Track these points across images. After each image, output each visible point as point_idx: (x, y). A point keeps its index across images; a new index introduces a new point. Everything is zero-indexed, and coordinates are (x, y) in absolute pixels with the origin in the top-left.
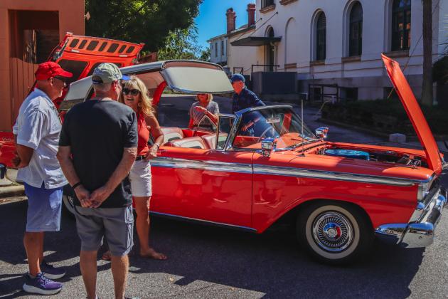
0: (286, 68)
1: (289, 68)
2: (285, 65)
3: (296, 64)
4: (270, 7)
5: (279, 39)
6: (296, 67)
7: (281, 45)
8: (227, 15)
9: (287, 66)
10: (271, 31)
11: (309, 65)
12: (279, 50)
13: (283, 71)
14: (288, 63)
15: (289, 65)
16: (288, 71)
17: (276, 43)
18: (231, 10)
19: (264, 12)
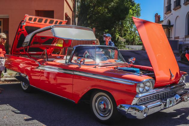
0: (175, 39)
1: (177, 39)
2: (175, 37)
3: (179, 37)
4: (169, 12)
5: (172, 26)
6: (179, 38)
7: (173, 28)
8: (155, 16)
9: (175, 38)
10: (169, 22)
11: (184, 37)
12: (172, 31)
13: (174, 40)
14: (176, 36)
15: (176, 37)
16: (176, 40)
17: (171, 28)
18: (157, 14)
19: (167, 14)
